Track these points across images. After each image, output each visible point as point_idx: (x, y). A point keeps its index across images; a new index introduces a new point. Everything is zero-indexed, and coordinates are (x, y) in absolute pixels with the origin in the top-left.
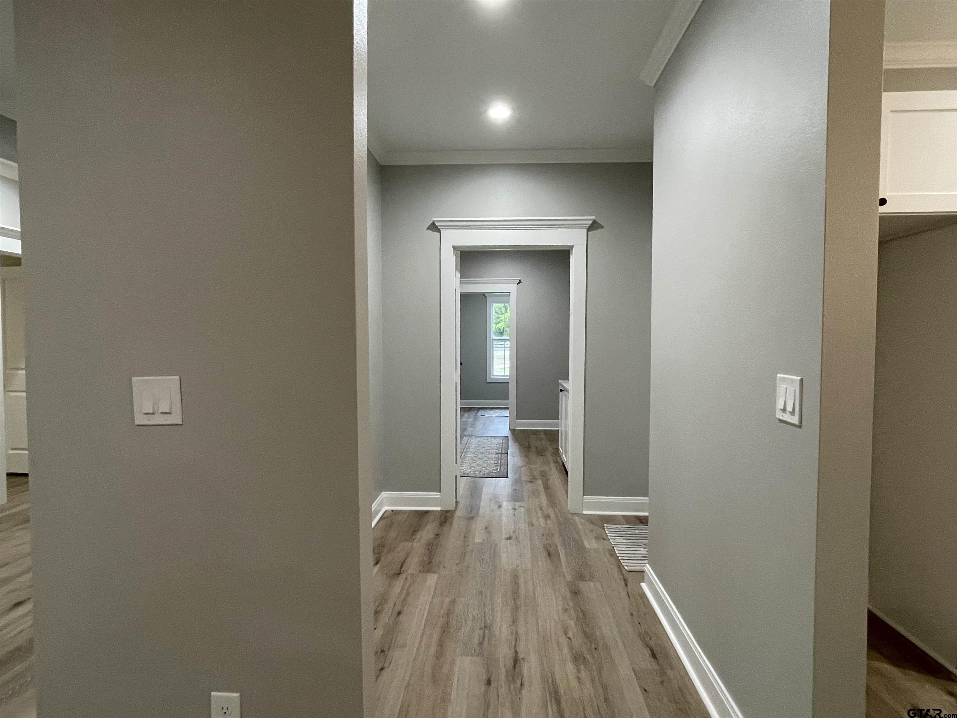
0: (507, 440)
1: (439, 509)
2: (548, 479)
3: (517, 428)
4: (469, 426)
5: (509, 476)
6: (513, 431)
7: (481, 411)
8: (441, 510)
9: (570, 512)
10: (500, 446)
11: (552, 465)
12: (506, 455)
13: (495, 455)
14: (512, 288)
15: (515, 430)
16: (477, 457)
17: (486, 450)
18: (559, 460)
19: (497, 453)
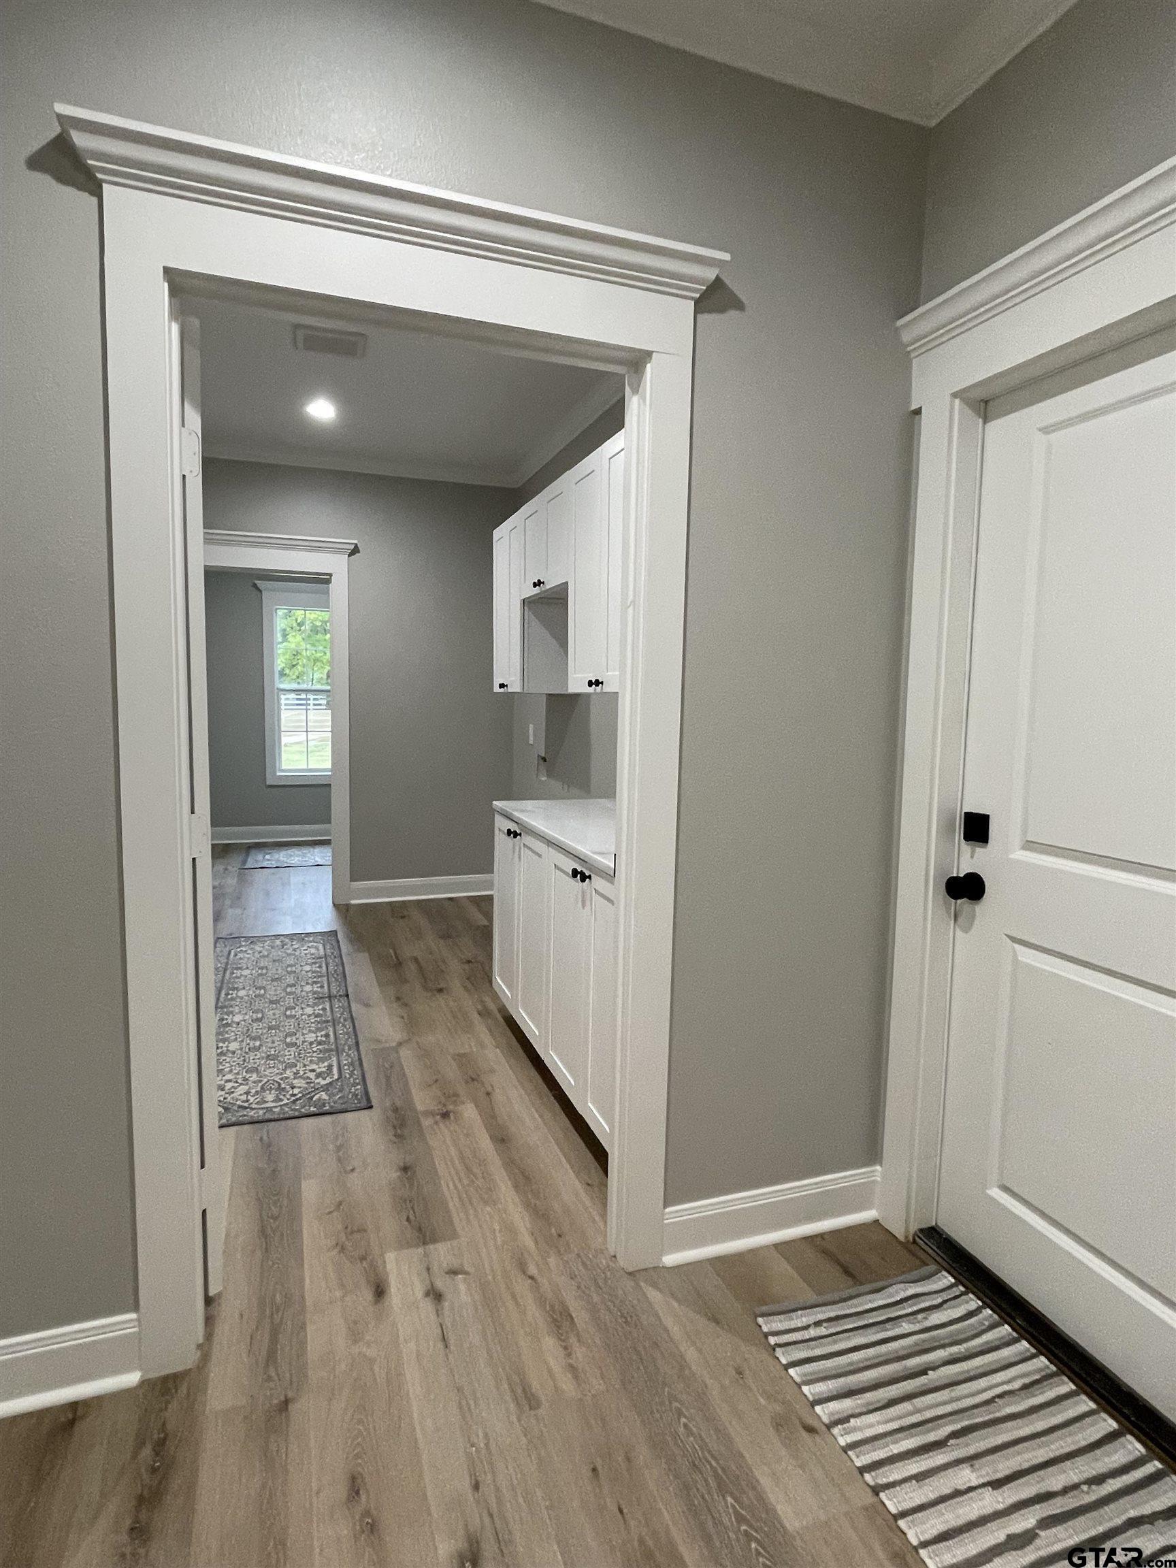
0: (335, 943)
1: (131, 1379)
2: (488, 1094)
3: (353, 902)
4: (228, 902)
5: (374, 1102)
6: (342, 909)
7: (253, 852)
8: (142, 1383)
9: (621, 1262)
10: (320, 967)
11: (481, 1030)
12: (344, 1001)
13: (315, 1004)
14: (335, 564)
15: (348, 907)
16: (260, 1020)
17: (285, 990)
18: (492, 1006)
19: (319, 999)
